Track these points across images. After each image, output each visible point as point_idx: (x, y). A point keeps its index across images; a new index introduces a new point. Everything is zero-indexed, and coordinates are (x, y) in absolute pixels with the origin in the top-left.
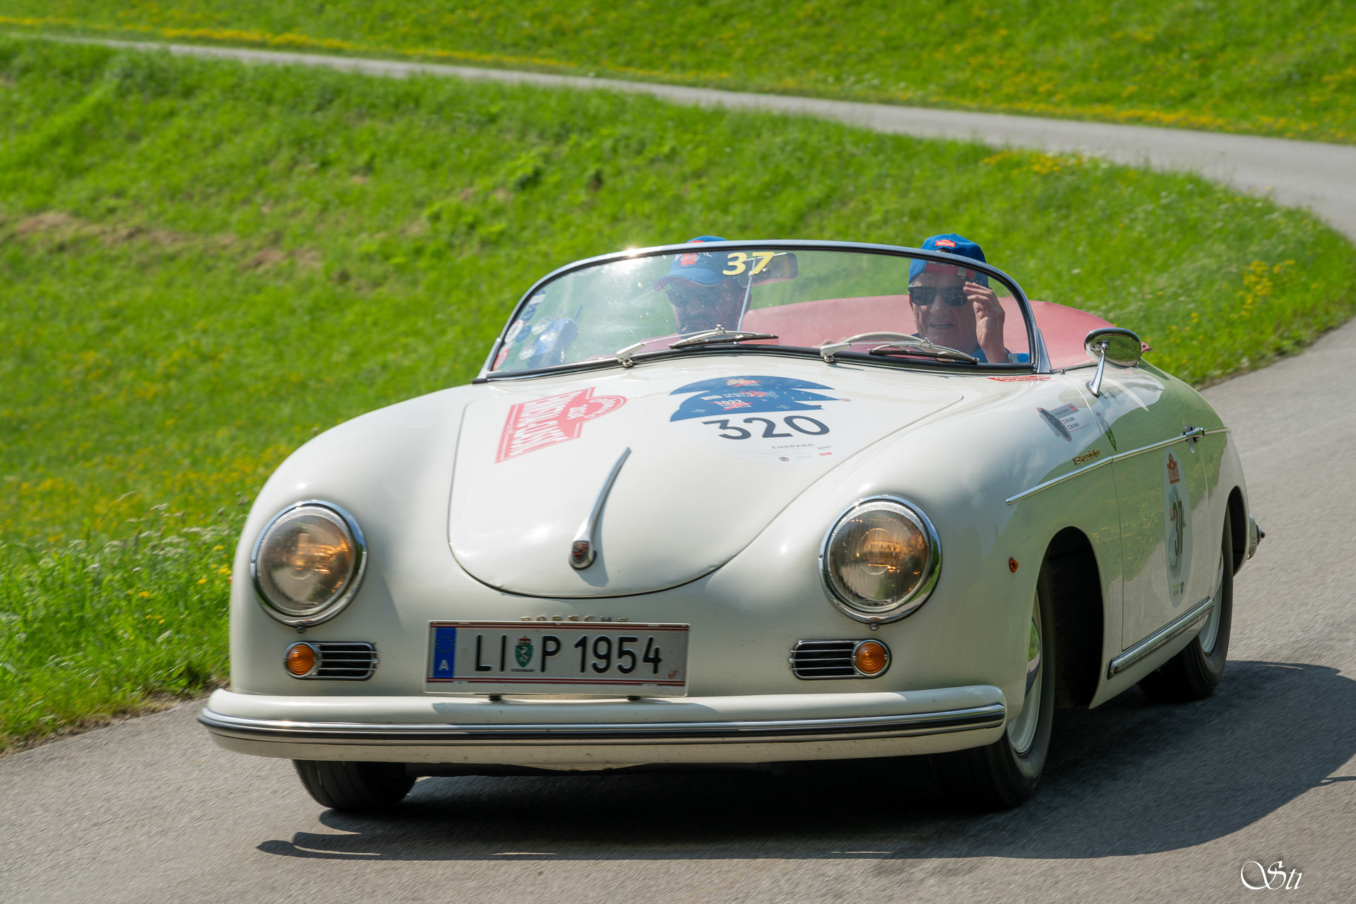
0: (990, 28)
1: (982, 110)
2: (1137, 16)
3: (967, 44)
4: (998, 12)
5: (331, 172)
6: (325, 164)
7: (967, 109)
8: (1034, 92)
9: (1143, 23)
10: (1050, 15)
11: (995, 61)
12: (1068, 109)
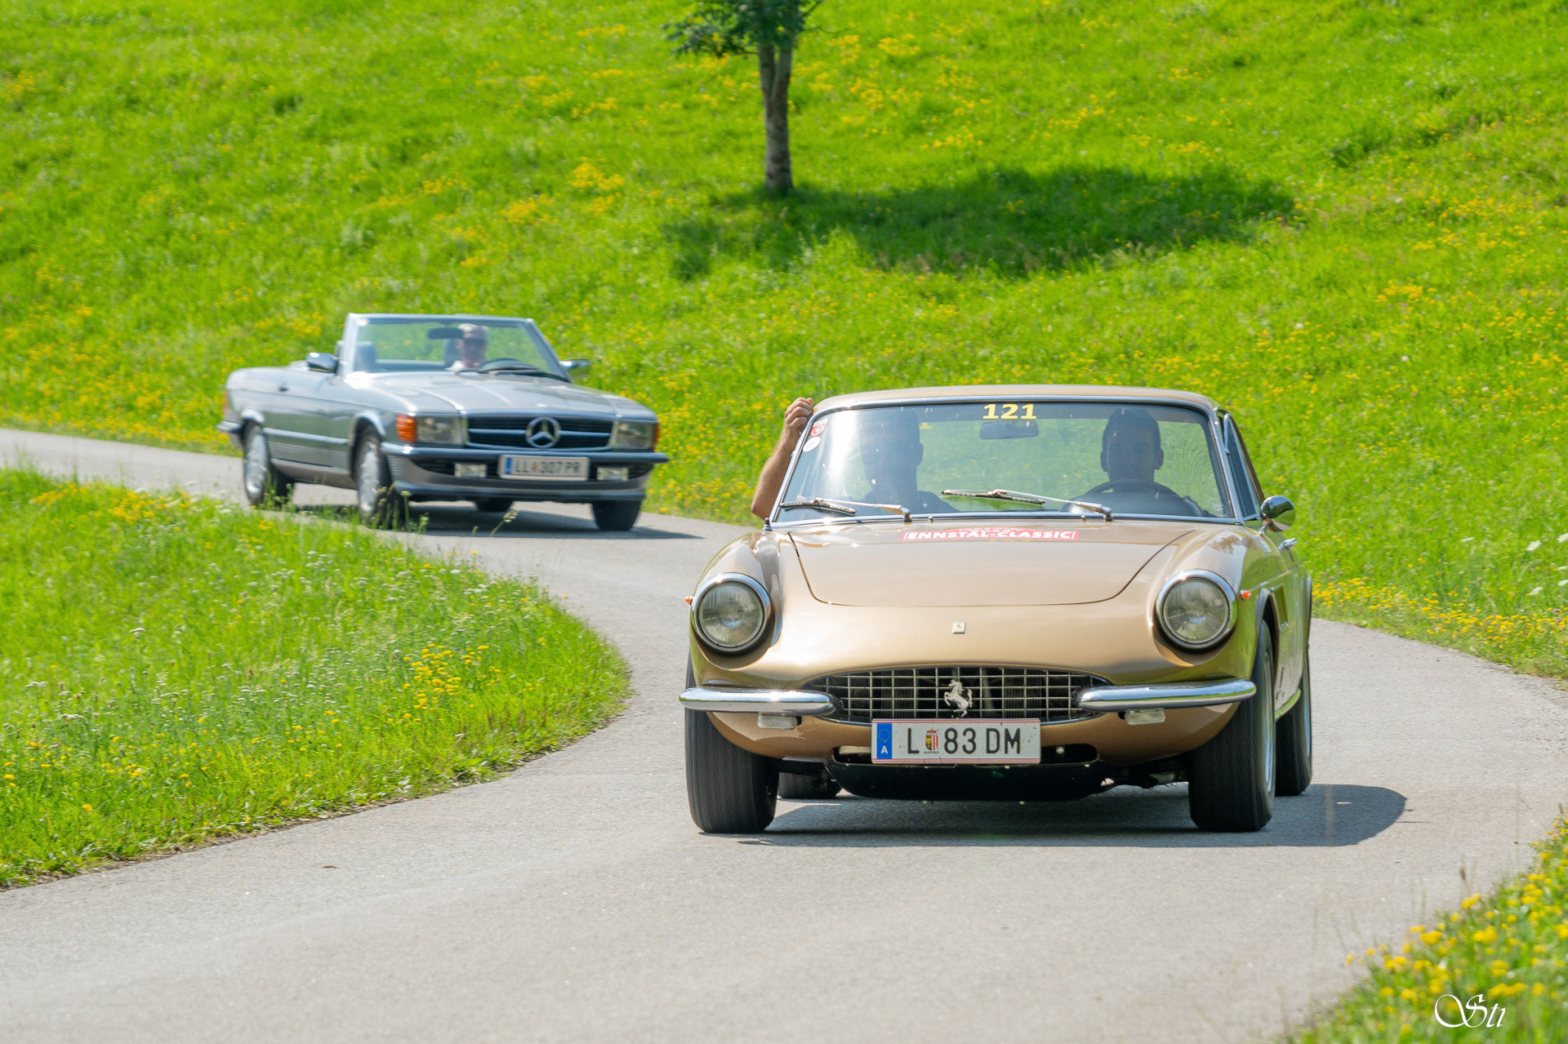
0: (65, 305)
1: (42, 428)
2: (297, 295)
3: (26, 326)
4: (78, 281)
7: (21, 426)
8: (130, 408)
9: (306, 306)
10: (160, 288)
11: (70, 354)
12: (179, 433)
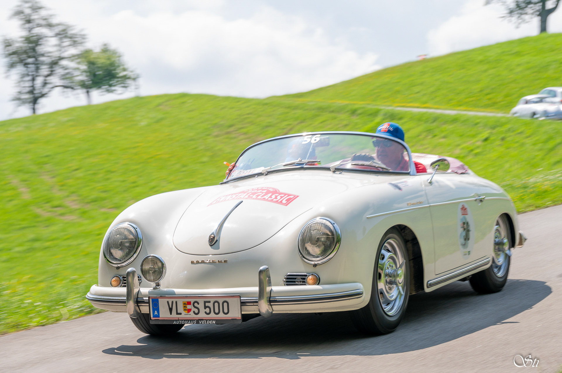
5: (436, 138)
6: (435, 136)
